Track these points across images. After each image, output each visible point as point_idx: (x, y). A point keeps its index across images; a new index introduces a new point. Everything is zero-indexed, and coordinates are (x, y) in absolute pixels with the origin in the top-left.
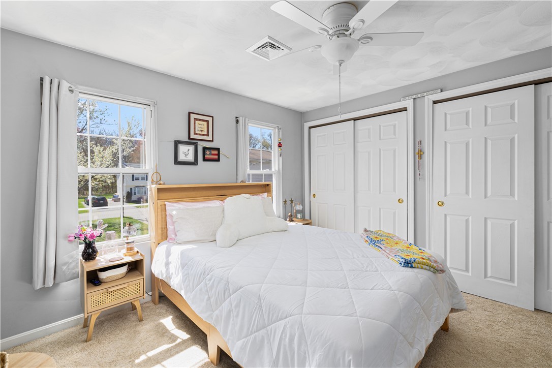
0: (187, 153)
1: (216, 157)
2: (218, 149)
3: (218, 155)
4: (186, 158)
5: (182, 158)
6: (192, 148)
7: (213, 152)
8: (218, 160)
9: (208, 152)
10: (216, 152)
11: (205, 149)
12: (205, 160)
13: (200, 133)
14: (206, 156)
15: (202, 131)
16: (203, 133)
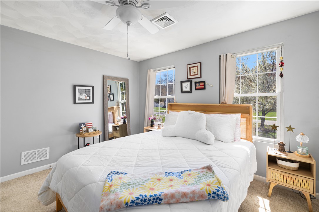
0: (186, 87)
1: (203, 87)
2: (204, 82)
3: (204, 85)
4: (186, 90)
5: (184, 89)
6: (188, 84)
7: (201, 84)
8: (204, 88)
9: (197, 85)
10: (203, 84)
11: (196, 83)
12: (196, 89)
13: (193, 74)
14: (197, 87)
15: (194, 73)
16: (195, 74)
